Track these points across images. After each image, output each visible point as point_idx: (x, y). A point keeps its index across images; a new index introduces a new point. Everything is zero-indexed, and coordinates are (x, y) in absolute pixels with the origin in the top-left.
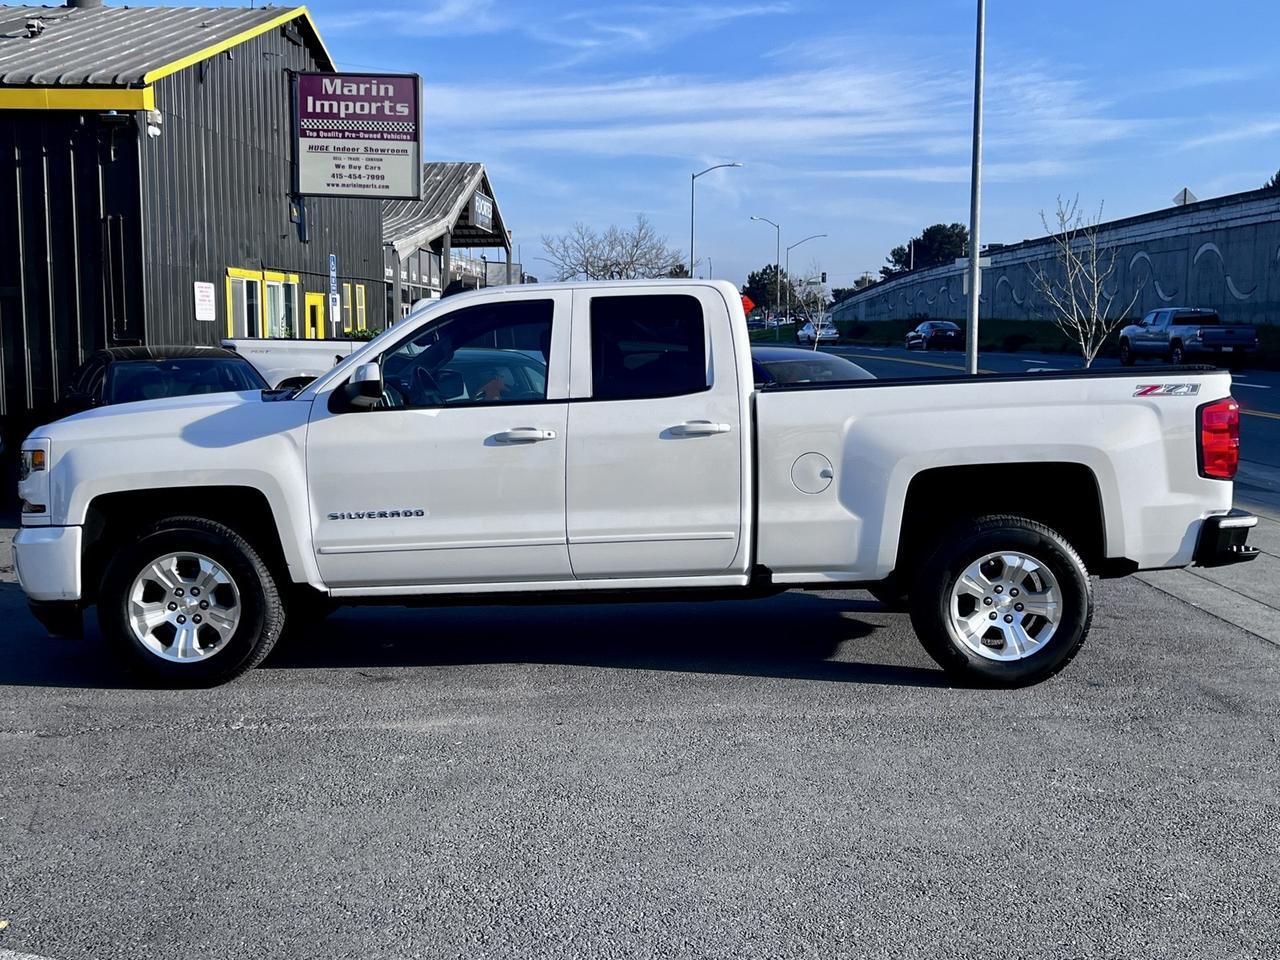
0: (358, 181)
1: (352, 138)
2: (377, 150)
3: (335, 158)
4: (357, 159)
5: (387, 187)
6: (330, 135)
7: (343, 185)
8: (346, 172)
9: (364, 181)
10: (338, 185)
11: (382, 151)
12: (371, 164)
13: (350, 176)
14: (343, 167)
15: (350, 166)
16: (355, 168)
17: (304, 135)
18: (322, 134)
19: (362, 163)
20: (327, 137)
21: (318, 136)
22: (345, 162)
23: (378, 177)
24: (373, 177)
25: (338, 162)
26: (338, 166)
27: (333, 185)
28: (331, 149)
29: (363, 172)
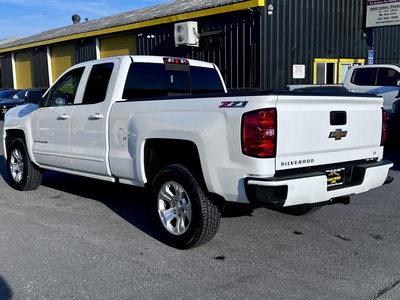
0: (387, 20)
1: (386, 3)
2: (395, 6)
3: (379, 12)
4: (388, 11)
5: (399, 21)
6: (378, 3)
7: (382, 22)
8: (383, 17)
9: (390, 20)
10: (380, 22)
11: (398, 6)
12: (393, 12)
13: (385, 18)
14: (382, 15)
15: (385, 14)
16: (387, 15)
17: (369, 4)
18: (375, 3)
19: (389, 12)
20: (377, 4)
21: (374, 4)
22: (383, 13)
23: (395, 17)
24: (393, 17)
25: (380, 13)
26: (380, 15)
27: (378, 23)
28: (378, 8)
29: (390, 16)
